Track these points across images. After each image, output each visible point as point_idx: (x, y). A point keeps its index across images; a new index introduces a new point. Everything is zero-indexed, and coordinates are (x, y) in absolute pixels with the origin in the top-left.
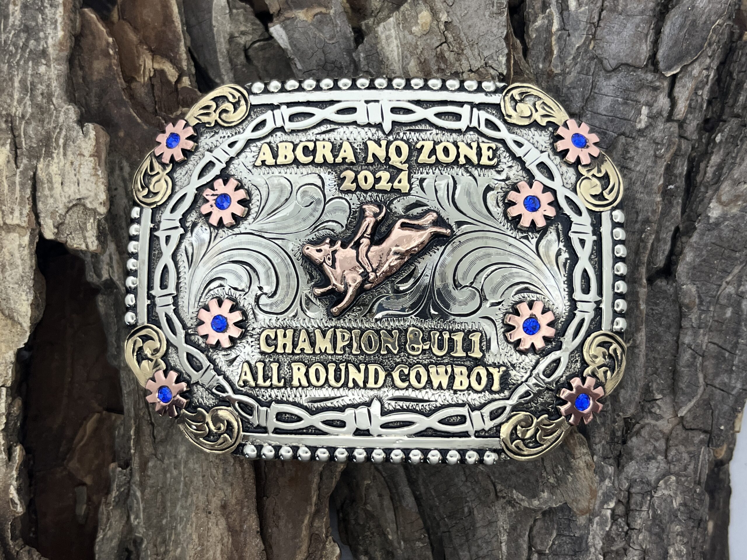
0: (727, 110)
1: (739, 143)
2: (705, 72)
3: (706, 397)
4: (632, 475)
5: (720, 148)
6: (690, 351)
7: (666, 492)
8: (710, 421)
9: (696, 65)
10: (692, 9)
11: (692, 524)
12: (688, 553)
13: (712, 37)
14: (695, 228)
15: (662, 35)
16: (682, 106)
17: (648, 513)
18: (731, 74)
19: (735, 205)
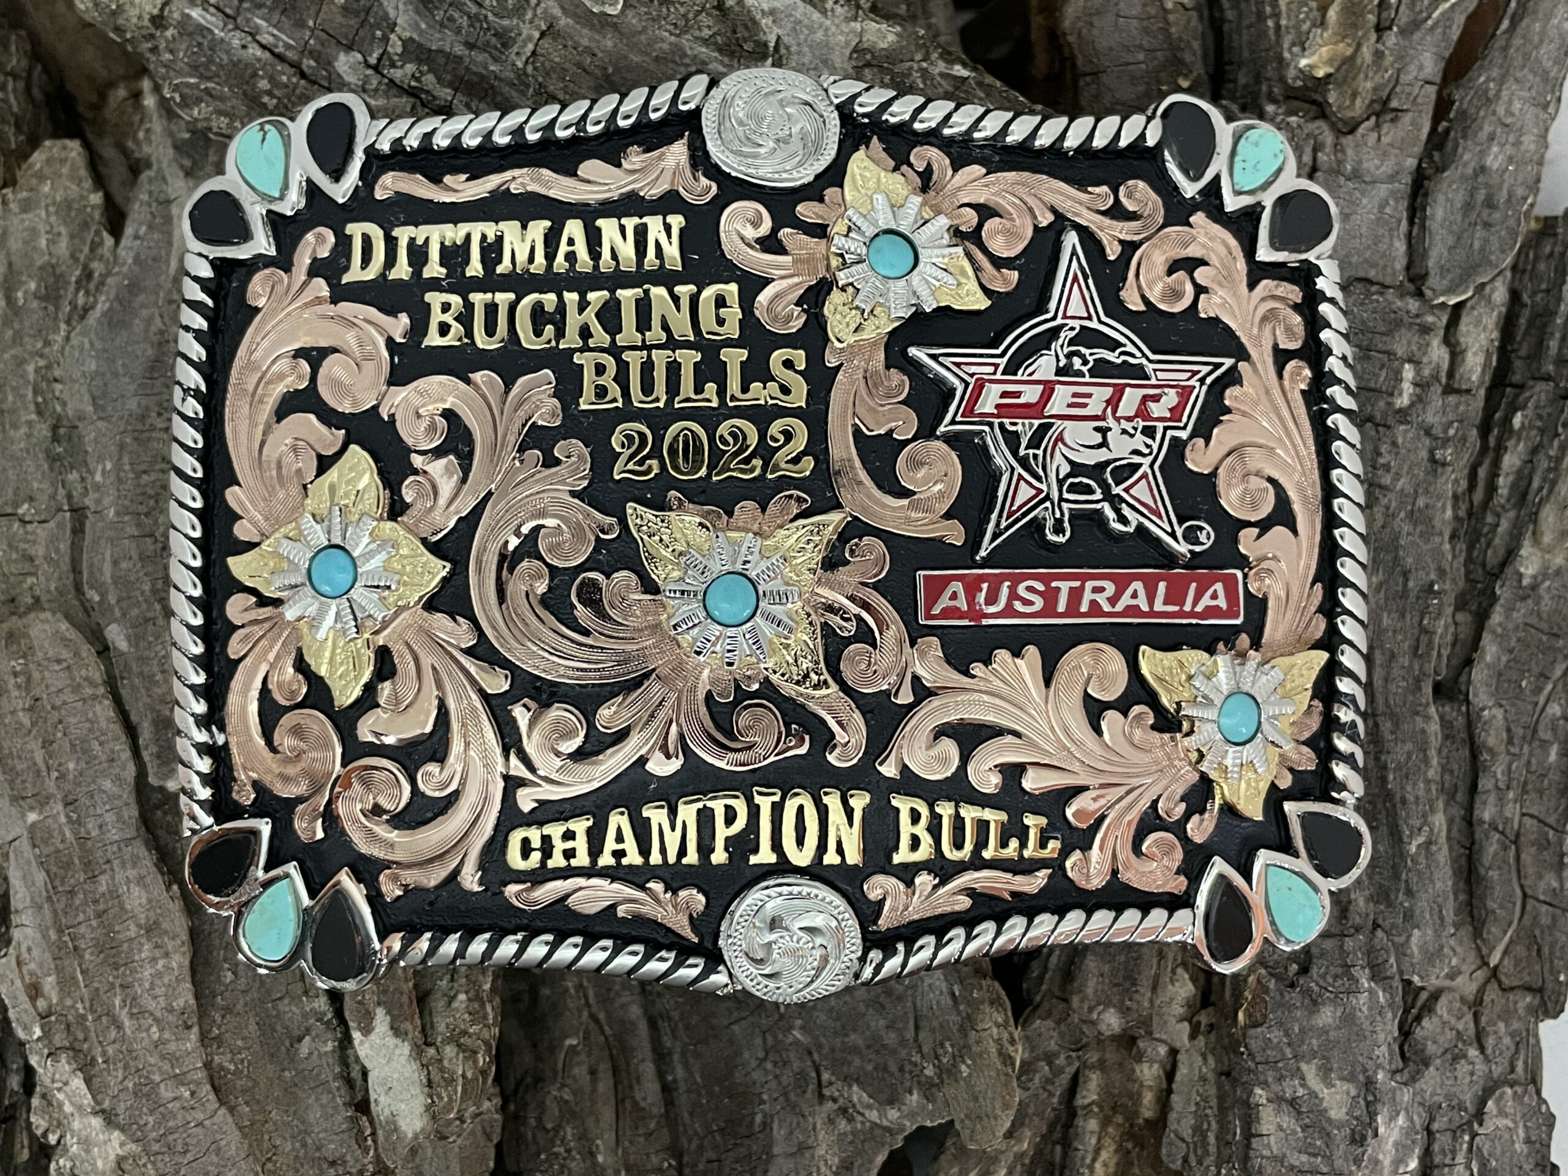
1: (1560, 430)
4: (1432, 1095)
5: (1519, 440)
6: (1497, 836)
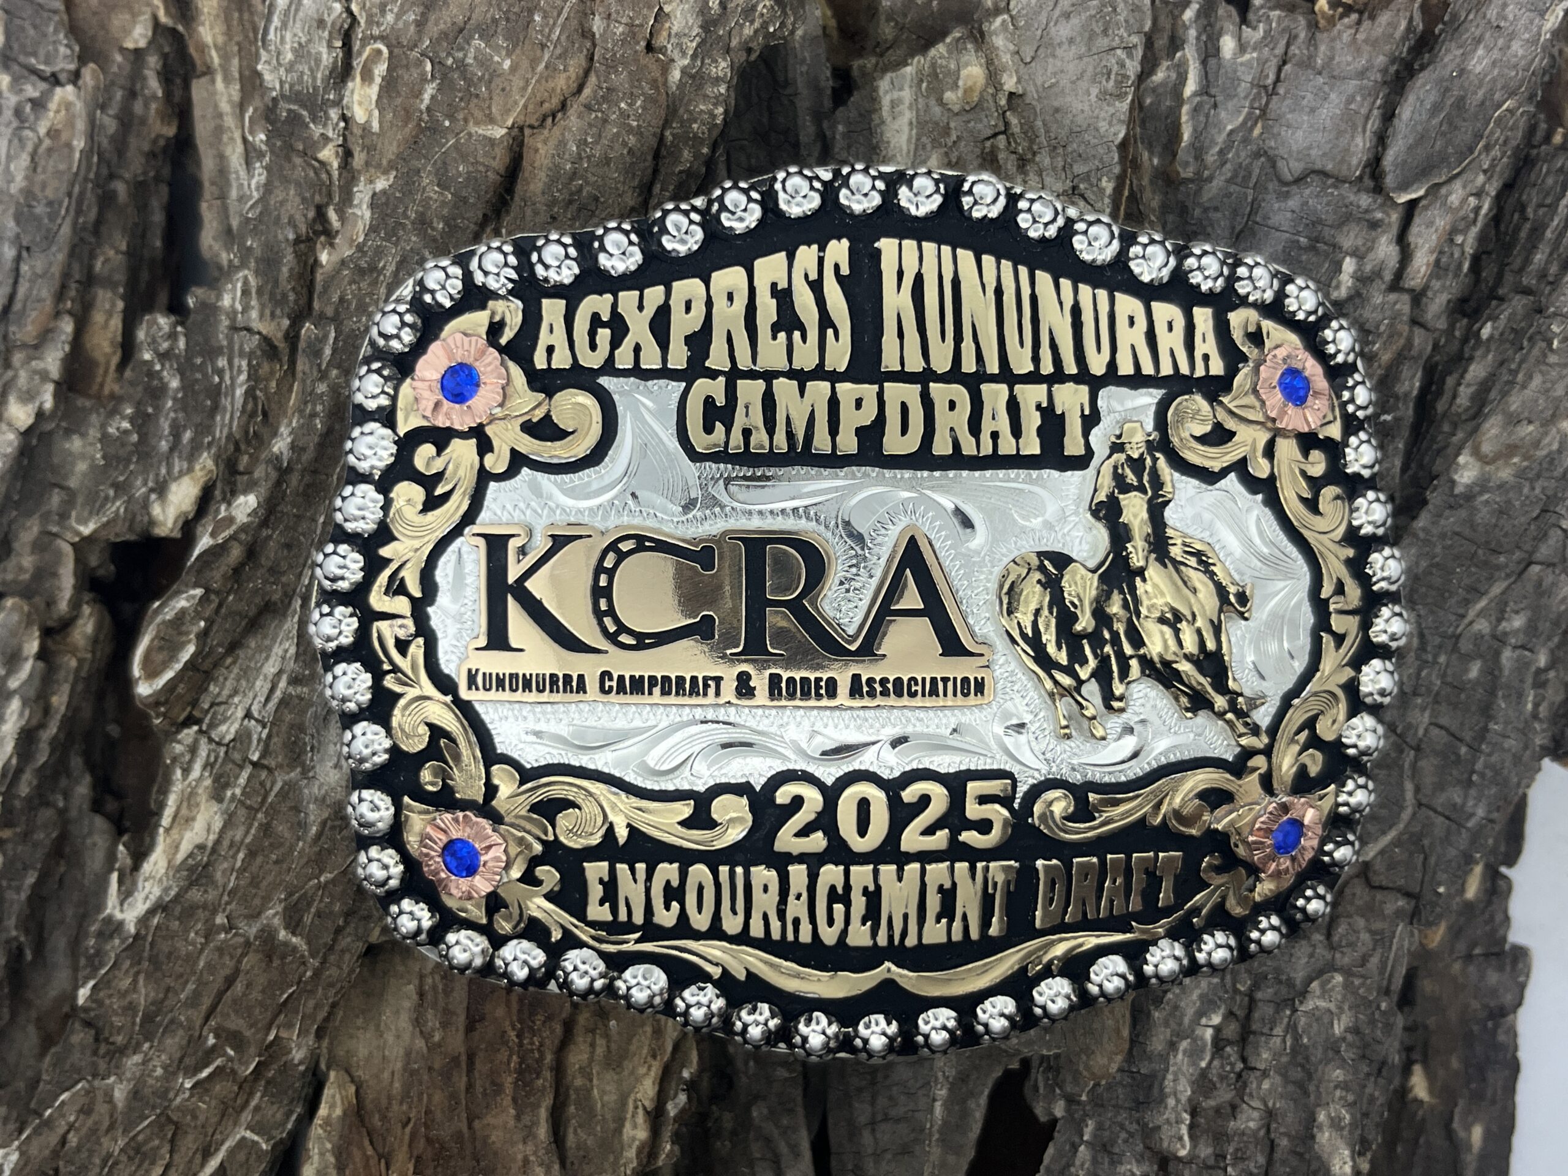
0: (1509, 278)
2: (1473, 201)
3: (1416, 828)
7: (1322, 1004)
8: (1418, 875)
9: (1457, 185)
10: (1460, 76)
11: (1366, 1069)
12: (1353, 1125)
13: (1492, 133)
14: (1425, 502)
15: (1396, 121)
16: (1422, 262)
17: (1284, 1041)
18: (1523, 208)
19: (1507, 464)
